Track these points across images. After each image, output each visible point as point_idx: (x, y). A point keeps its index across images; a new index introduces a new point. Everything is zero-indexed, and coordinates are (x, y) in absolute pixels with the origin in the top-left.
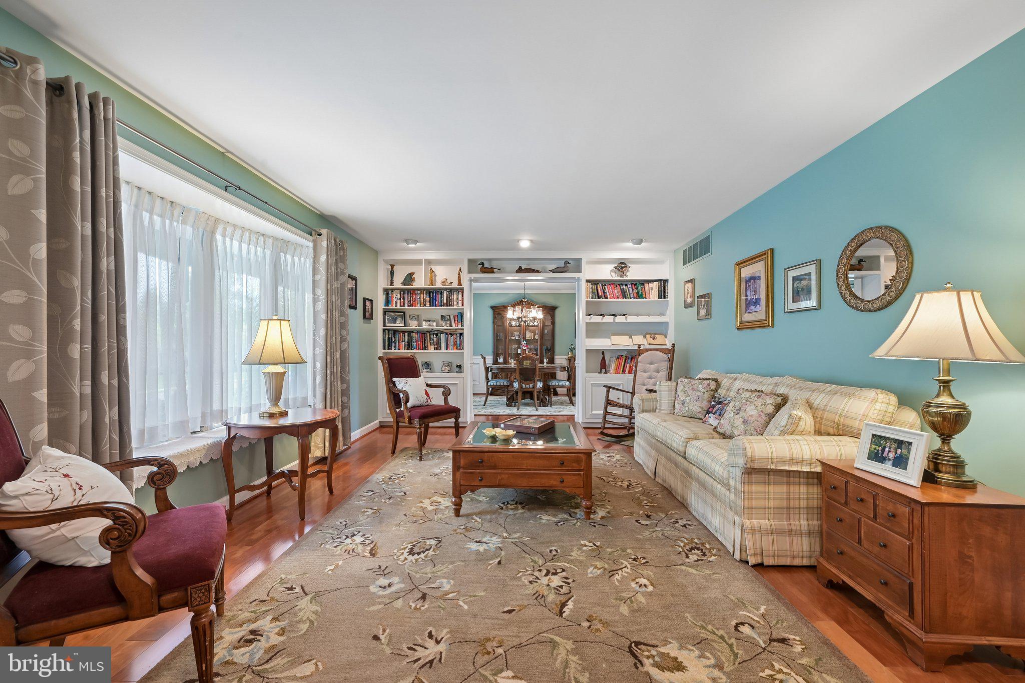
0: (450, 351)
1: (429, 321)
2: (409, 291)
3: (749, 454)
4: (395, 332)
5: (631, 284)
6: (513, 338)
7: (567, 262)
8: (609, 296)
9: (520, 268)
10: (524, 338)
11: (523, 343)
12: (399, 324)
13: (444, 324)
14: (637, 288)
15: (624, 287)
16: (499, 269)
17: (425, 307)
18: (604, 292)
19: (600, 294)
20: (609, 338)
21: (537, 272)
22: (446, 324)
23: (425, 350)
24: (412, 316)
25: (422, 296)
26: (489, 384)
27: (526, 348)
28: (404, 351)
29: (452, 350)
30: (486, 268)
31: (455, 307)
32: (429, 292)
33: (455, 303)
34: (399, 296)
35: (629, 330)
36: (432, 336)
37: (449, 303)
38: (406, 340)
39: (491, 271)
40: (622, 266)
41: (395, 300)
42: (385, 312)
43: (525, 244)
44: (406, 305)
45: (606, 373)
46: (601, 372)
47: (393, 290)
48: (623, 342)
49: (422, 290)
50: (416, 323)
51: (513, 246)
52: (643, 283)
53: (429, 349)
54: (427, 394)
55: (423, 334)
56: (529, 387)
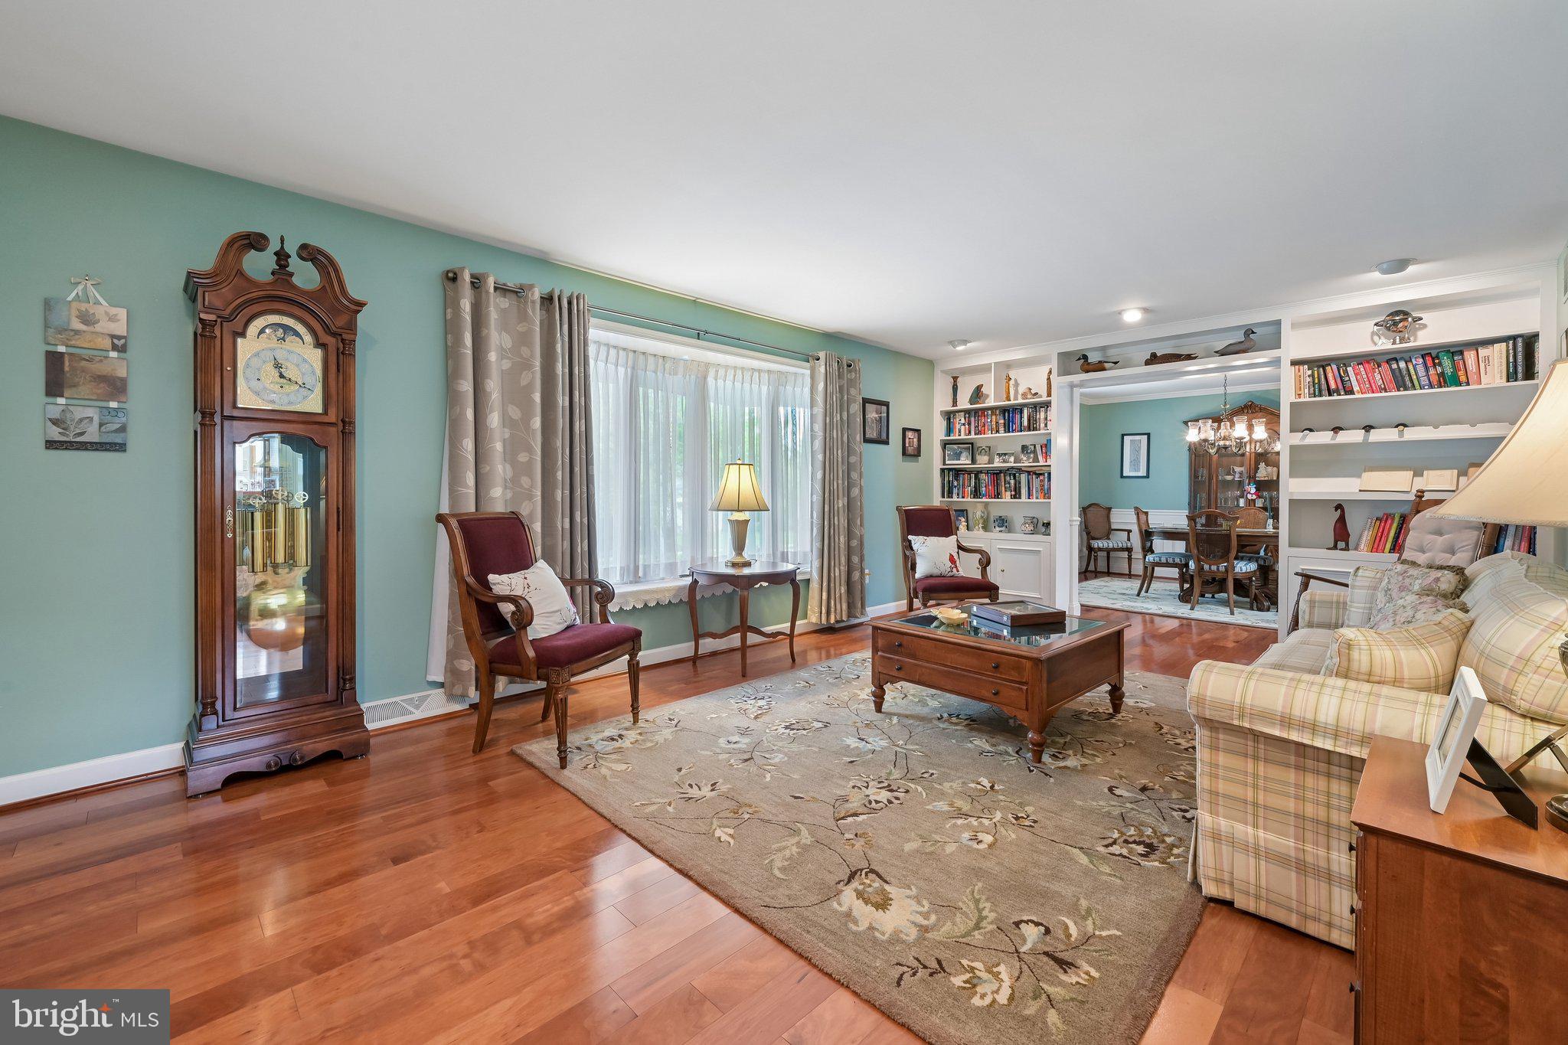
0: (1034, 500)
1: (1005, 454)
2: (976, 411)
4: (957, 472)
5: (1423, 357)
6: (1229, 477)
7: (1249, 332)
8: (1356, 388)
9: (1154, 355)
10: (1252, 478)
11: (1248, 488)
12: (964, 461)
13: (1025, 459)
14: (1440, 364)
15: (1402, 364)
16: (1116, 363)
17: (998, 435)
18: (1342, 381)
19: (1333, 386)
20: (1359, 476)
21: (1189, 357)
22: (1028, 458)
23: (998, 498)
24: (981, 449)
25: (994, 417)
26: (1147, 560)
27: (1254, 497)
28: (969, 499)
29: (1037, 498)
31: (1042, 431)
32: (1004, 410)
33: (1042, 425)
34: (963, 421)
35: (1419, 458)
36: (1008, 478)
37: (1032, 426)
38: (973, 484)
39: (1100, 367)
40: (1398, 318)
41: (958, 426)
42: (945, 445)
43: (1132, 316)
44: (973, 432)
45: (1347, 549)
46: (1335, 547)
47: (955, 412)
48: (1396, 484)
49: (992, 409)
50: (986, 458)
51: (1114, 322)
52: (1456, 351)
53: (1004, 496)
55: (996, 474)
56: (1218, 569)
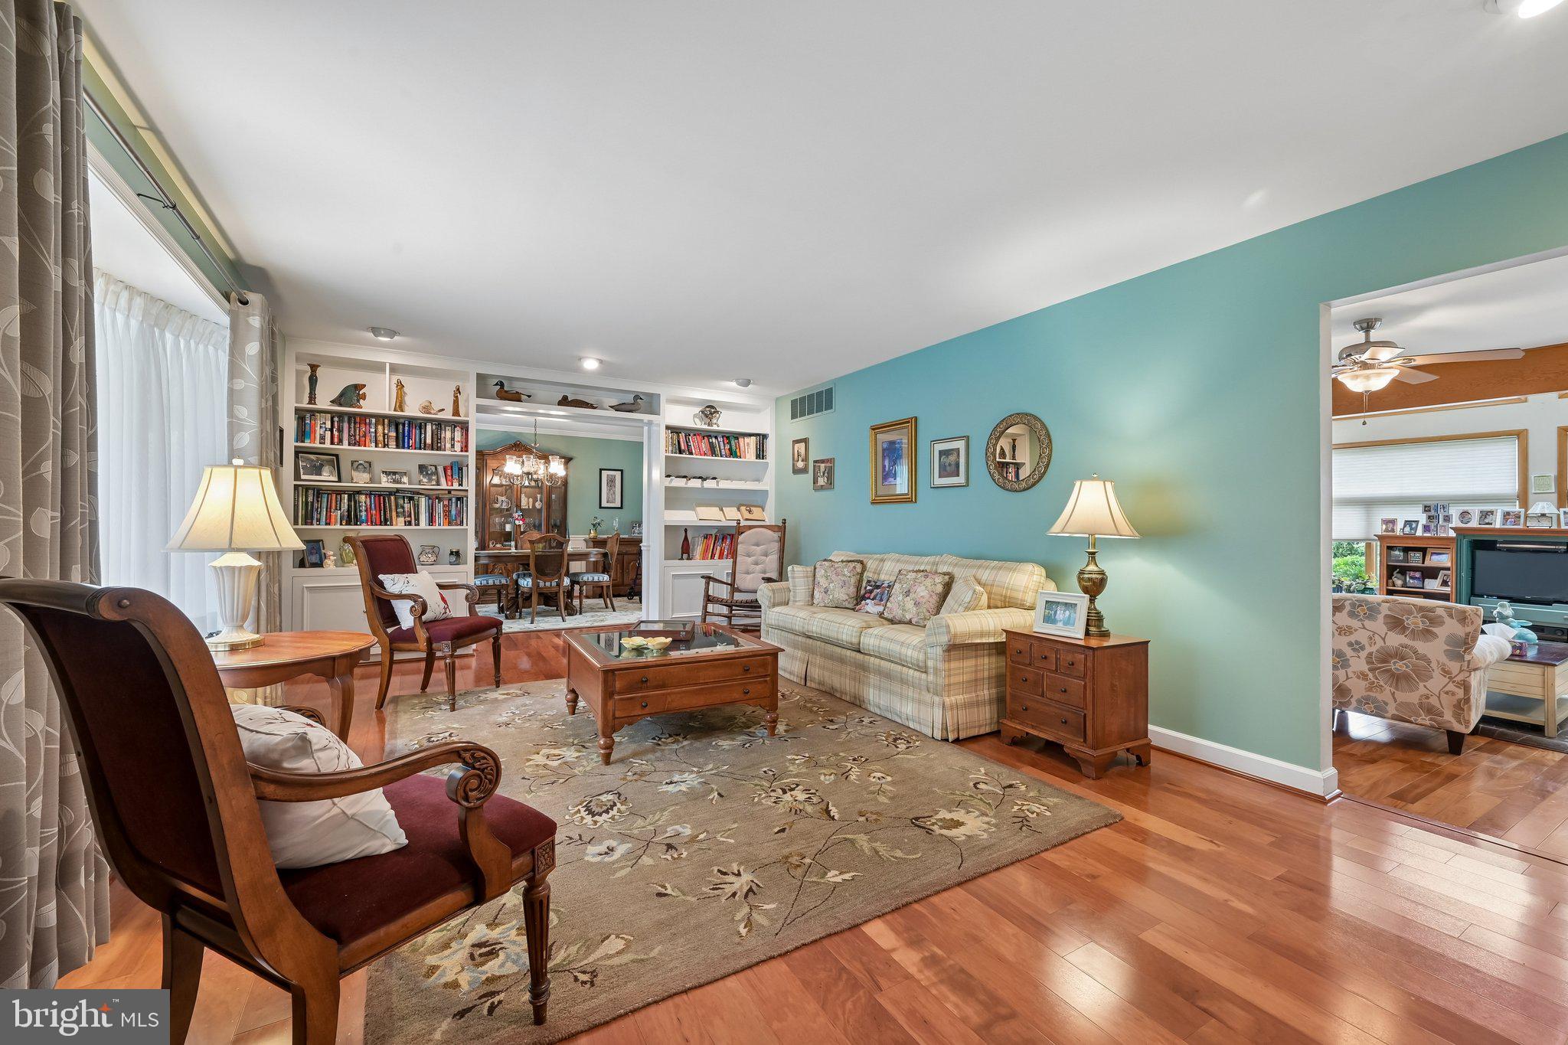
0: (437, 527)
1: (395, 473)
2: (352, 417)
3: (952, 630)
4: (319, 492)
5: (723, 437)
6: (497, 506)
7: (637, 397)
8: (694, 451)
9: (565, 398)
10: (518, 506)
11: (516, 515)
12: (327, 477)
13: (425, 480)
14: (729, 443)
15: (714, 440)
16: (529, 396)
17: (386, 449)
18: (687, 443)
19: (683, 448)
20: (694, 510)
21: (592, 407)
22: (430, 480)
23: (386, 525)
24: (357, 464)
25: (380, 428)
27: (521, 523)
28: (338, 526)
29: (440, 525)
30: (507, 393)
31: (447, 452)
32: (395, 422)
33: (448, 445)
34: (328, 425)
35: (721, 499)
36: (401, 501)
37: (436, 444)
38: (345, 507)
39: (516, 397)
40: (710, 411)
41: (319, 431)
42: (298, 452)
43: (591, 364)
44: (346, 442)
45: (689, 558)
46: (682, 559)
47: (313, 412)
48: (712, 516)
49: (380, 418)
50: (366, 476)
51: (572, 364)
52: (738, 436)
53: (394, 523)
54: (443, 599)
55: (381, 497)
56: (551, 585)
